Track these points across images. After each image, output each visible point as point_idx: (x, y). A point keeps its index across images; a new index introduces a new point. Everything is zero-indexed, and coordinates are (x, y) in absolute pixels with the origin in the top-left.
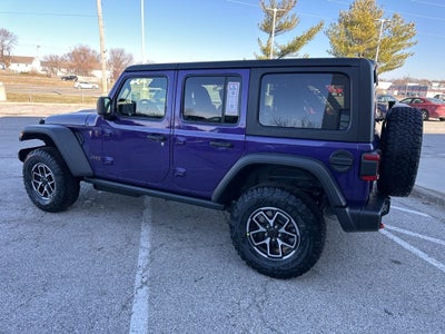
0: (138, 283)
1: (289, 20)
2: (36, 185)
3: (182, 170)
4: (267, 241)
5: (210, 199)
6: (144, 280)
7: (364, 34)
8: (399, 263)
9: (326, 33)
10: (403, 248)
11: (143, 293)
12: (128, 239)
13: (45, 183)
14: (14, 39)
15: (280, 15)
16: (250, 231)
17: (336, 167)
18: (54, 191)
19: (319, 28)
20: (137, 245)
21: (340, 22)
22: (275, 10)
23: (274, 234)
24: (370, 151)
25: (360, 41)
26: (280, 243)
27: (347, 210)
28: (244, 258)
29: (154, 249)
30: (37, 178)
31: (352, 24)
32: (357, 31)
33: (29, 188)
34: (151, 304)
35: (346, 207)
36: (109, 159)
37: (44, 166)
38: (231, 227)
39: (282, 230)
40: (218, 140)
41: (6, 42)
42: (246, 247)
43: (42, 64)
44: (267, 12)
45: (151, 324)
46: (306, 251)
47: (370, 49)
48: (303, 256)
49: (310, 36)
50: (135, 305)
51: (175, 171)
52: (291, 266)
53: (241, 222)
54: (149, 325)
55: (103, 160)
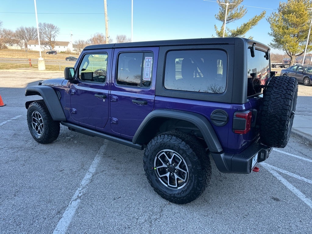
0: (75, 197)
1: (238, 11)
2: (34, 125)
3: (115, 119)
4: (168, 175)
5: (131, 141)
6: (80, 195)
7: (298, 20)
8: (277, 200)
9: (268, 20)
10: (286, 188)
11: (75, 204)
12: (83, 165)
13: (39, 124)
14: (57, 31)
15: (231, 8)
16: (157, 166)
17: (215, 122)
18: (43, 130)
19: (261, 16)
20: (86, 170)
21: (280, 11)
22: (227, 4)
23: (172, 170)
24: (242, 111)
25: (295, 25)
26: (176, 177)
27: (222, 155)
28: (152, 186)
29: (96, 173)
30: (35, 120)
31: (289, 12)
32: (293, 18)
33: (30, 127)
34: (77, 212)
35: (221, 153)
36: (74, 110)
37: (38, 113)
38: (144, 162)
39: (177, 167)
40: (137, 99)
41: (53, 33)
42: (154, 178)
43: (74, 46)
44: (222, 6)
45: (70, 227)
46: (192, 184)
47: (303, 31)
48: (191, 188)
49: (254, 22)
50: (66, 212)
51: (111, 120)
52: (183, 195)
53: (150, 160)
54: (69, 227)
55: (71, 110)
